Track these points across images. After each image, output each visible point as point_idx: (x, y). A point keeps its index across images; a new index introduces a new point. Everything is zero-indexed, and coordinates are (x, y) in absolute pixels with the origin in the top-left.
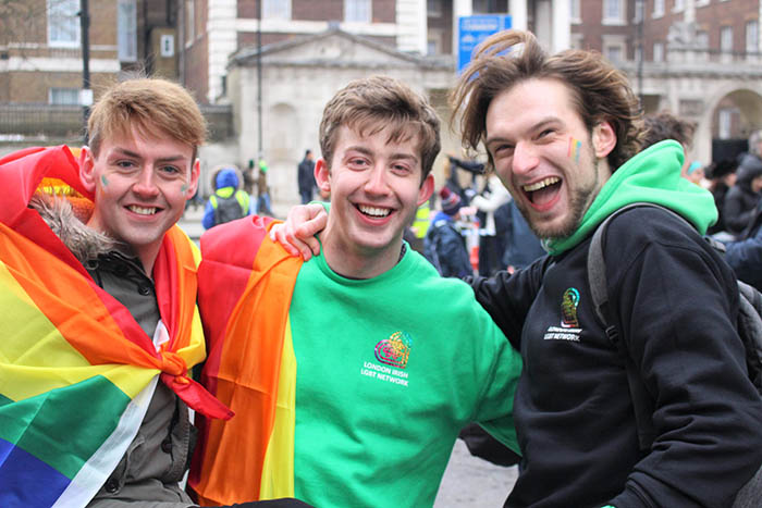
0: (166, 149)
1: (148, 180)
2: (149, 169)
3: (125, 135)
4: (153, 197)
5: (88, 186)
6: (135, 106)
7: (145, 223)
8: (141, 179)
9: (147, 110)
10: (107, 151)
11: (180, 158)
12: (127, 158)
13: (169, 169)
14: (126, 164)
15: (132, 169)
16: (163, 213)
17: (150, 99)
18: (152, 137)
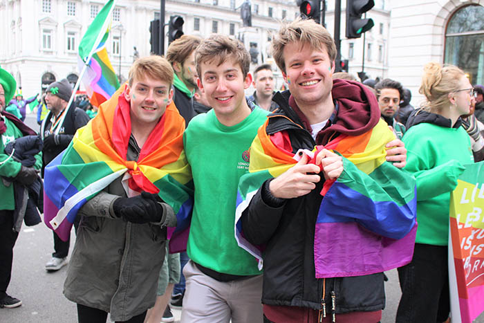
0: (158, 84)
1: (151, 96)
2: (152, 91)
3: (142, 77)
4: (153, 103)
5: (128, 100)
6: (146, 66)
7: (149, 114)
8: (148, 95)
9: (151, 68)
10: (135, 84)
11: (164, 87)
12: (143, 87)
13: (160, 92)
14: (143, 89)
15: (145, 91)
16: (156, 111)
17: (153, 64)
18: (153, 78)
